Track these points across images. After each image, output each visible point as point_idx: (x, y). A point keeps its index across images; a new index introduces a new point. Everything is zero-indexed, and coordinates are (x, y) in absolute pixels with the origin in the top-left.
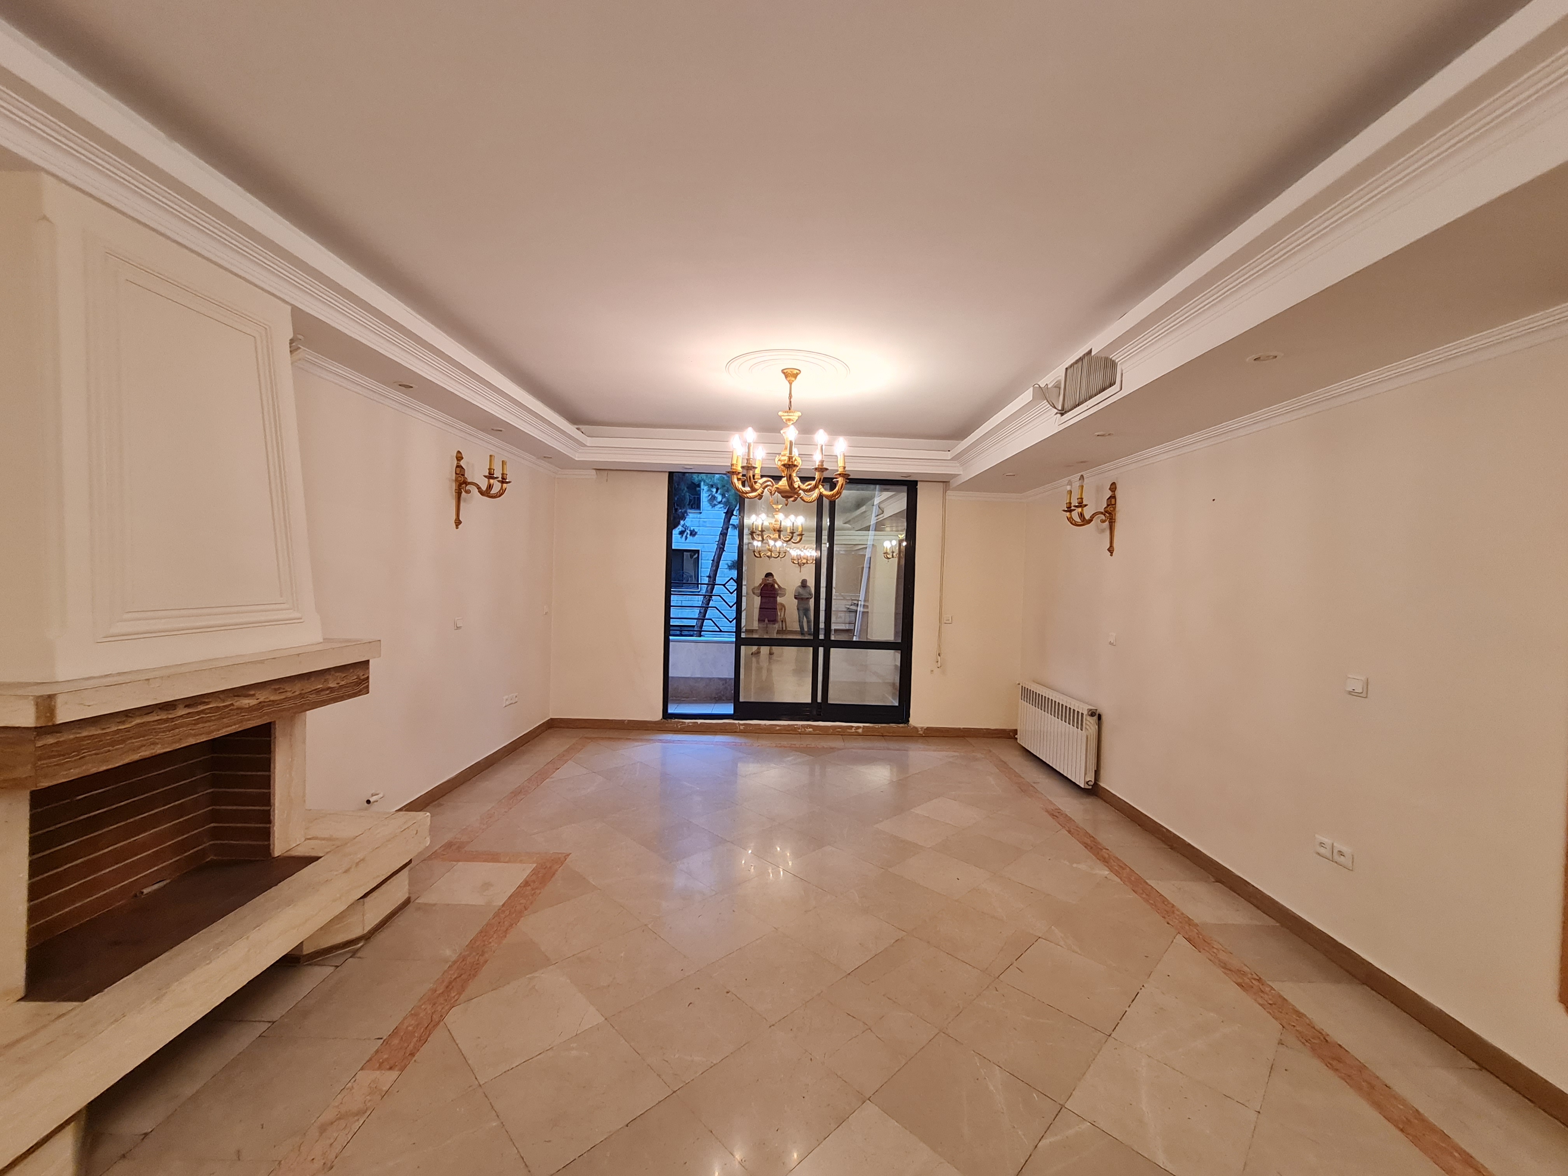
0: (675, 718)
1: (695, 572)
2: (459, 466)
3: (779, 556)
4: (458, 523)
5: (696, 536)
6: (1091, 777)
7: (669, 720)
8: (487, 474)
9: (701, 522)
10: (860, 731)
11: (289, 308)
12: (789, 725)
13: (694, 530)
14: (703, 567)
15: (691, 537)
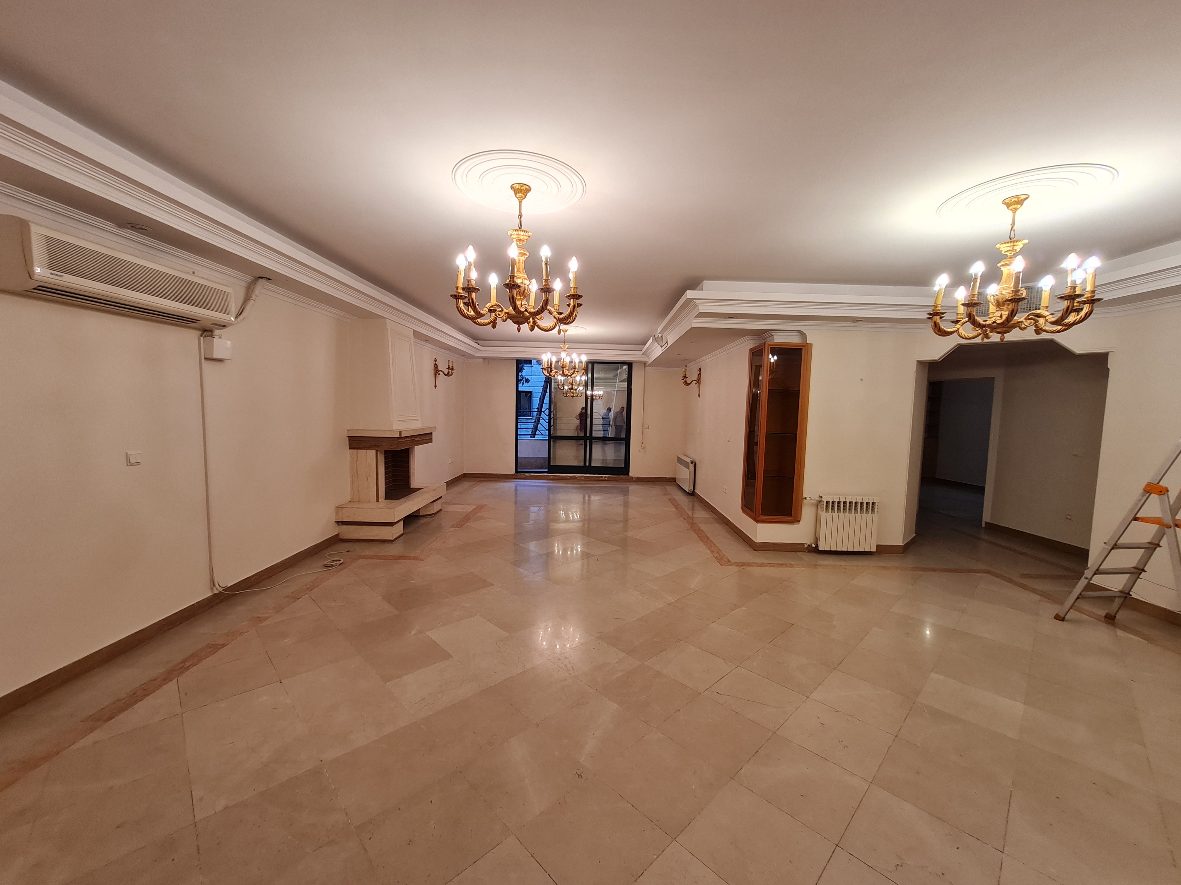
0: (521, 473)
1: (529, 406)
2: (435, 364)
3: (578, 396)
4: (436, 386)
5: (530, 382)
6: (692, 488)
7: (518, 474)
8: (448, 368)
9: (532, 372)
10: (606, 478)
11: (412, 330)
12: (573, 476)
13: (528, 378)
14: (534, 402)
15: (526, 383)
